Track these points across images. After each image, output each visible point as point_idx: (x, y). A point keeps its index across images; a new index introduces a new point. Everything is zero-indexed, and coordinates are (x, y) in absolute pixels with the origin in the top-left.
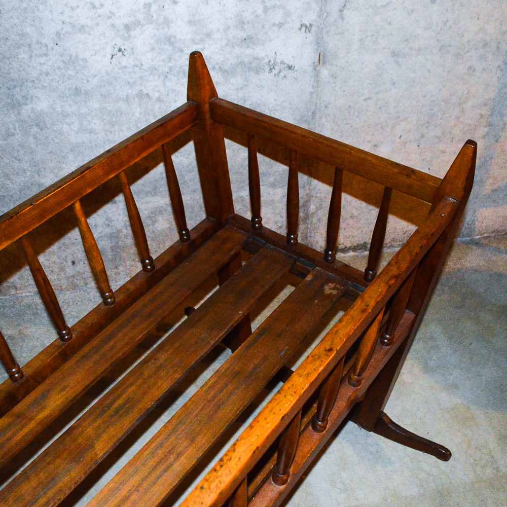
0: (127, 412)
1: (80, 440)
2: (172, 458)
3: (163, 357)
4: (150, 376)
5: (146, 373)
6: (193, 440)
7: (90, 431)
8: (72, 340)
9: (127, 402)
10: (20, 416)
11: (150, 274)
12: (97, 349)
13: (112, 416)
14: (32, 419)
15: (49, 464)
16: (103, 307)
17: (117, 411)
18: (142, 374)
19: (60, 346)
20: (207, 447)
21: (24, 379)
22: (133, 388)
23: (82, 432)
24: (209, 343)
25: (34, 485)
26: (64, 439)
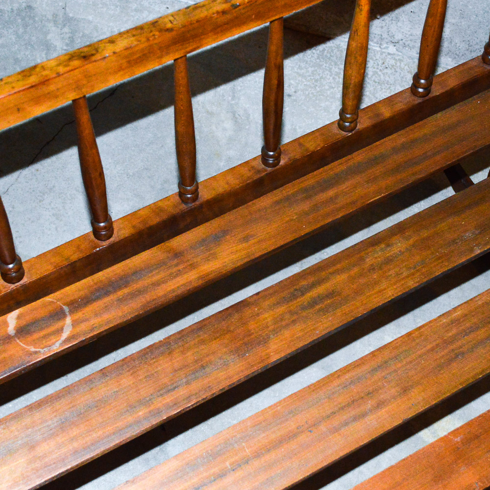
0: (325, 311)
1: (252, 325)
2: (370, 404)
3: (399, 245)
4: (372, 269)
5: (369, 261)
6: (405, 390)
7: (268, 317)
8: (278, 167)
9: (331, 295)
10: (177, 254)
11: (420, 100)
12: (308, 193)
13: (304, 308)
14: (193, 266)
15: (202, 342)
16: (335, 130)
17: (313, 303)
18: (362, 259)
19: (259, 171)
20: (421, 409)
21: (197, 203)
22: (343, 277)
23: (258, 315)
24: (472, 250)
25: (177, 365)
26: (230, 315)
